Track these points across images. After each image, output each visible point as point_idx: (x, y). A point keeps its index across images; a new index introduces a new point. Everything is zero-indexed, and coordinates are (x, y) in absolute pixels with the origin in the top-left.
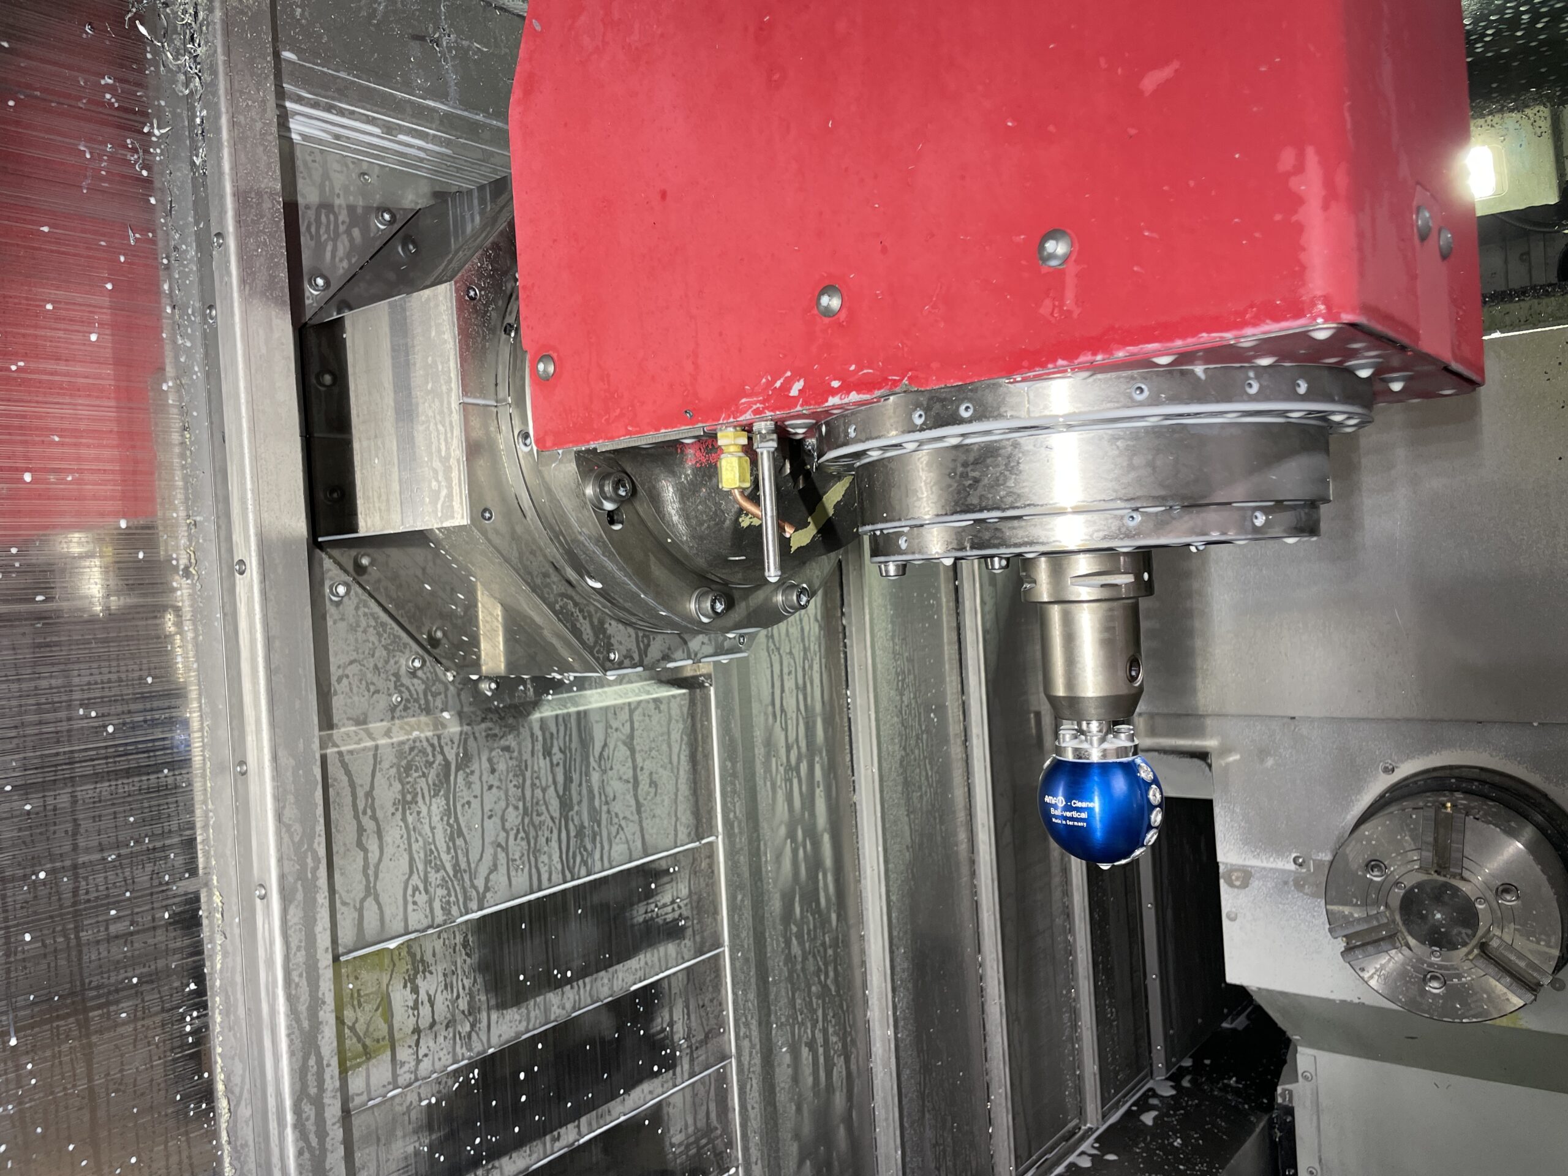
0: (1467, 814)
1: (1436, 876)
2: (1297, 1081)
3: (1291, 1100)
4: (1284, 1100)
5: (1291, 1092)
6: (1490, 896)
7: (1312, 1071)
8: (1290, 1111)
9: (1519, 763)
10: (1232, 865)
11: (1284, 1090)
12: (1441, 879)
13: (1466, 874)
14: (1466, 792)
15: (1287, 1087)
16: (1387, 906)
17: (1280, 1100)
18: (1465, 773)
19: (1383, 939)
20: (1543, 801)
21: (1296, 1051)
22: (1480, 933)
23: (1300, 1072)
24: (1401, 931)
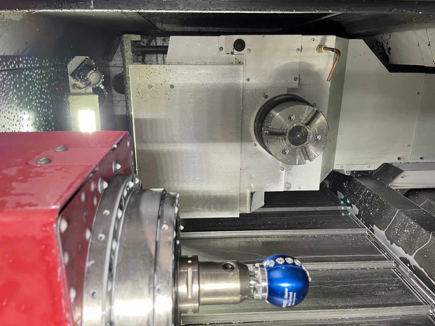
0: (269, 128)
1: (287, 136)
2: (343, 170)
3: (349, 171)
4: (349, 173)
5: (347, 171)
6: (292, 123)
7: (340, 166)
8: (352, 172)
9: (253, 113)
10: (284, 187)
11: (346, 173)
12: (287, 135)
13: (286, 128)
14: (262, 127)
15: (345, 172)
16: (296, 149)
17: (349, 174)
18: (256, 127)
19: (306, 150)
20: (264, 108)
21: (335, 170)
22: (303, 125)
23: (341, 169)
24: (303, 146)
